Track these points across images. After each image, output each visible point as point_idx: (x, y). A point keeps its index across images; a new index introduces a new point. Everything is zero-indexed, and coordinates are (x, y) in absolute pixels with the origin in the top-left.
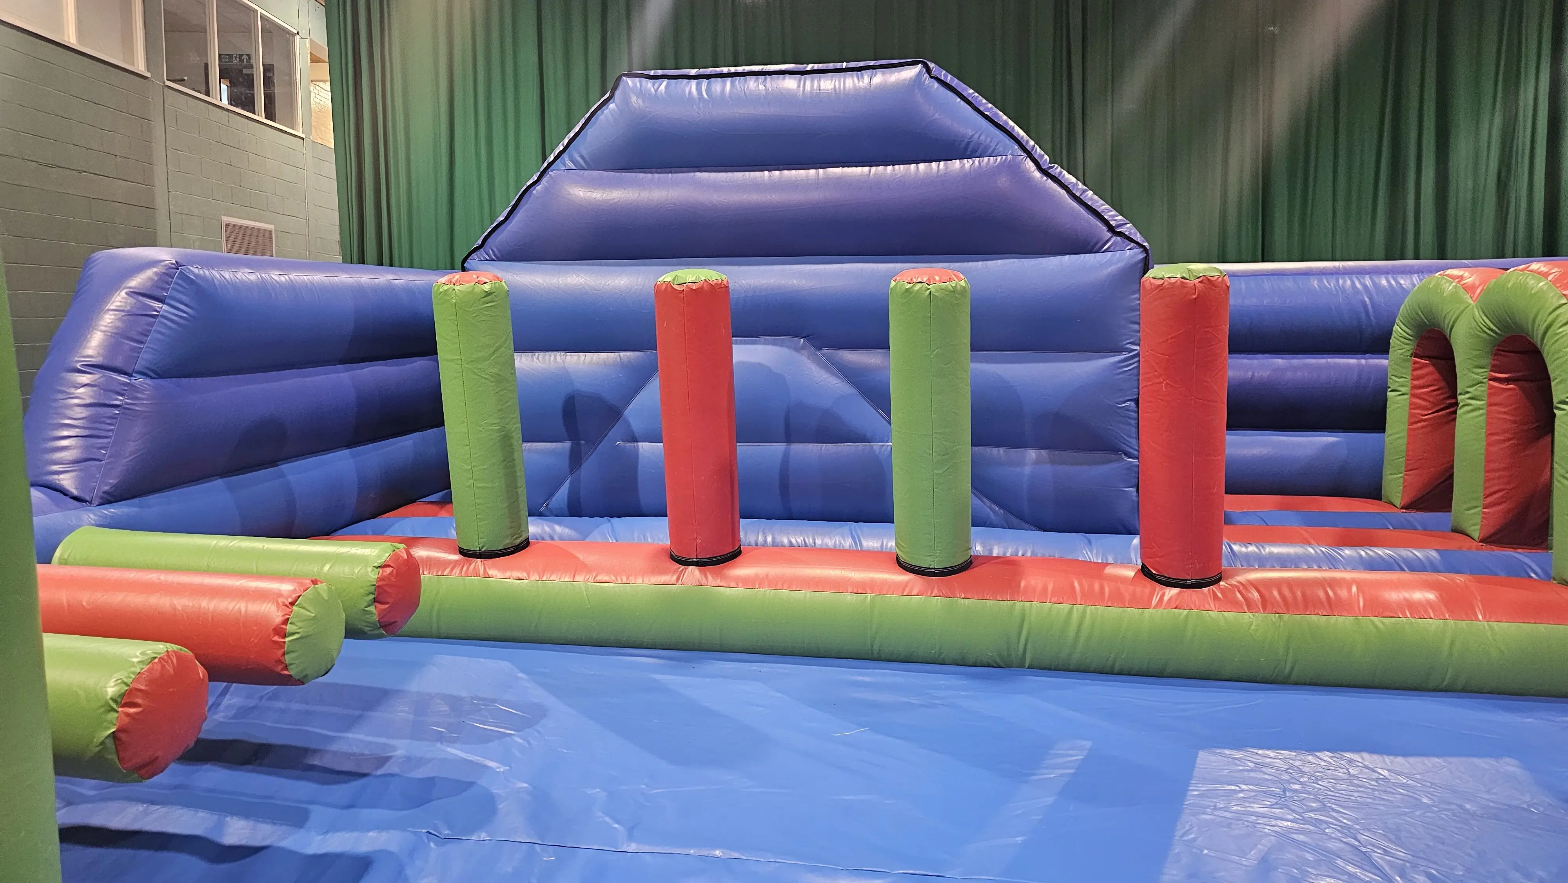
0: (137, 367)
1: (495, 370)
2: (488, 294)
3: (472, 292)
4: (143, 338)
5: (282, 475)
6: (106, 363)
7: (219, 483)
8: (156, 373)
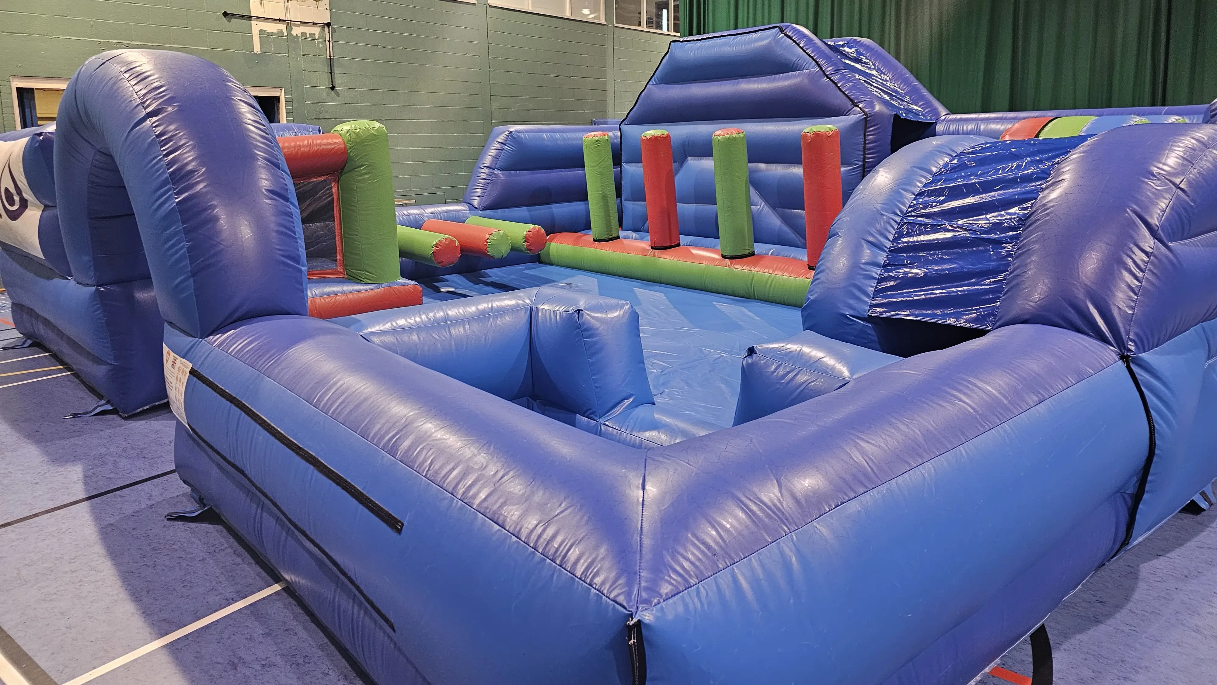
0: (496, 167)
1: (599, 170)
2: (597, 141)
3: (591, 140)
4: (498, 157)
5: (551, 208)
6: (490, 166)
7: (525, 208)
8: (502, 169)
